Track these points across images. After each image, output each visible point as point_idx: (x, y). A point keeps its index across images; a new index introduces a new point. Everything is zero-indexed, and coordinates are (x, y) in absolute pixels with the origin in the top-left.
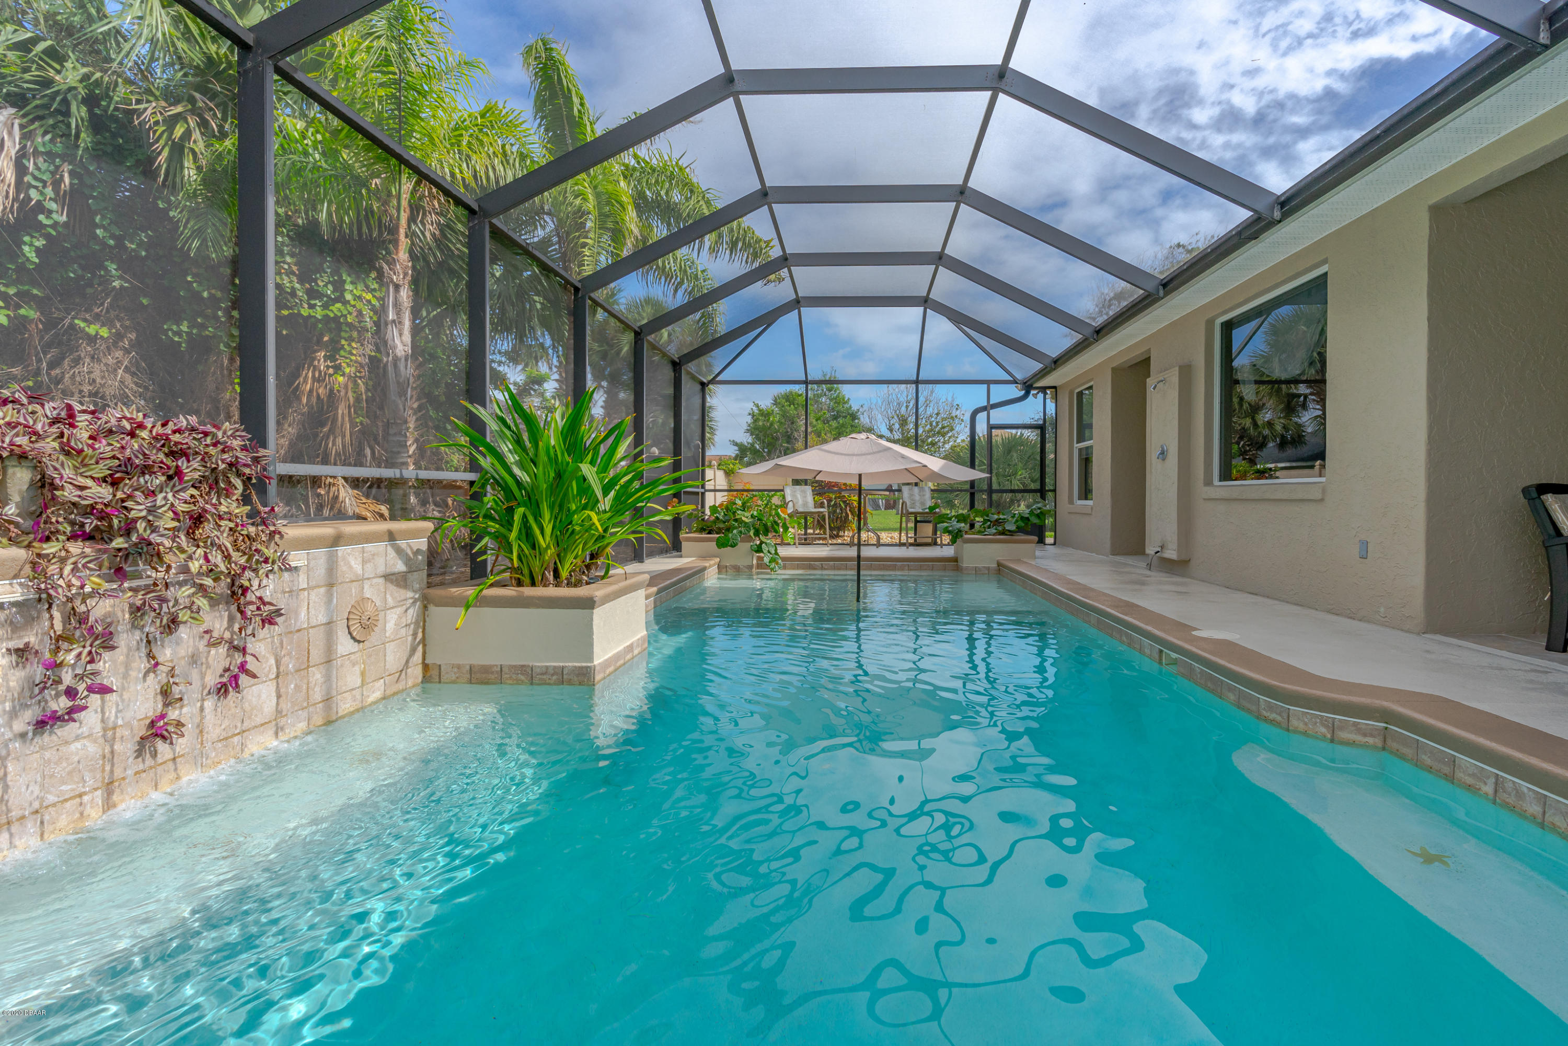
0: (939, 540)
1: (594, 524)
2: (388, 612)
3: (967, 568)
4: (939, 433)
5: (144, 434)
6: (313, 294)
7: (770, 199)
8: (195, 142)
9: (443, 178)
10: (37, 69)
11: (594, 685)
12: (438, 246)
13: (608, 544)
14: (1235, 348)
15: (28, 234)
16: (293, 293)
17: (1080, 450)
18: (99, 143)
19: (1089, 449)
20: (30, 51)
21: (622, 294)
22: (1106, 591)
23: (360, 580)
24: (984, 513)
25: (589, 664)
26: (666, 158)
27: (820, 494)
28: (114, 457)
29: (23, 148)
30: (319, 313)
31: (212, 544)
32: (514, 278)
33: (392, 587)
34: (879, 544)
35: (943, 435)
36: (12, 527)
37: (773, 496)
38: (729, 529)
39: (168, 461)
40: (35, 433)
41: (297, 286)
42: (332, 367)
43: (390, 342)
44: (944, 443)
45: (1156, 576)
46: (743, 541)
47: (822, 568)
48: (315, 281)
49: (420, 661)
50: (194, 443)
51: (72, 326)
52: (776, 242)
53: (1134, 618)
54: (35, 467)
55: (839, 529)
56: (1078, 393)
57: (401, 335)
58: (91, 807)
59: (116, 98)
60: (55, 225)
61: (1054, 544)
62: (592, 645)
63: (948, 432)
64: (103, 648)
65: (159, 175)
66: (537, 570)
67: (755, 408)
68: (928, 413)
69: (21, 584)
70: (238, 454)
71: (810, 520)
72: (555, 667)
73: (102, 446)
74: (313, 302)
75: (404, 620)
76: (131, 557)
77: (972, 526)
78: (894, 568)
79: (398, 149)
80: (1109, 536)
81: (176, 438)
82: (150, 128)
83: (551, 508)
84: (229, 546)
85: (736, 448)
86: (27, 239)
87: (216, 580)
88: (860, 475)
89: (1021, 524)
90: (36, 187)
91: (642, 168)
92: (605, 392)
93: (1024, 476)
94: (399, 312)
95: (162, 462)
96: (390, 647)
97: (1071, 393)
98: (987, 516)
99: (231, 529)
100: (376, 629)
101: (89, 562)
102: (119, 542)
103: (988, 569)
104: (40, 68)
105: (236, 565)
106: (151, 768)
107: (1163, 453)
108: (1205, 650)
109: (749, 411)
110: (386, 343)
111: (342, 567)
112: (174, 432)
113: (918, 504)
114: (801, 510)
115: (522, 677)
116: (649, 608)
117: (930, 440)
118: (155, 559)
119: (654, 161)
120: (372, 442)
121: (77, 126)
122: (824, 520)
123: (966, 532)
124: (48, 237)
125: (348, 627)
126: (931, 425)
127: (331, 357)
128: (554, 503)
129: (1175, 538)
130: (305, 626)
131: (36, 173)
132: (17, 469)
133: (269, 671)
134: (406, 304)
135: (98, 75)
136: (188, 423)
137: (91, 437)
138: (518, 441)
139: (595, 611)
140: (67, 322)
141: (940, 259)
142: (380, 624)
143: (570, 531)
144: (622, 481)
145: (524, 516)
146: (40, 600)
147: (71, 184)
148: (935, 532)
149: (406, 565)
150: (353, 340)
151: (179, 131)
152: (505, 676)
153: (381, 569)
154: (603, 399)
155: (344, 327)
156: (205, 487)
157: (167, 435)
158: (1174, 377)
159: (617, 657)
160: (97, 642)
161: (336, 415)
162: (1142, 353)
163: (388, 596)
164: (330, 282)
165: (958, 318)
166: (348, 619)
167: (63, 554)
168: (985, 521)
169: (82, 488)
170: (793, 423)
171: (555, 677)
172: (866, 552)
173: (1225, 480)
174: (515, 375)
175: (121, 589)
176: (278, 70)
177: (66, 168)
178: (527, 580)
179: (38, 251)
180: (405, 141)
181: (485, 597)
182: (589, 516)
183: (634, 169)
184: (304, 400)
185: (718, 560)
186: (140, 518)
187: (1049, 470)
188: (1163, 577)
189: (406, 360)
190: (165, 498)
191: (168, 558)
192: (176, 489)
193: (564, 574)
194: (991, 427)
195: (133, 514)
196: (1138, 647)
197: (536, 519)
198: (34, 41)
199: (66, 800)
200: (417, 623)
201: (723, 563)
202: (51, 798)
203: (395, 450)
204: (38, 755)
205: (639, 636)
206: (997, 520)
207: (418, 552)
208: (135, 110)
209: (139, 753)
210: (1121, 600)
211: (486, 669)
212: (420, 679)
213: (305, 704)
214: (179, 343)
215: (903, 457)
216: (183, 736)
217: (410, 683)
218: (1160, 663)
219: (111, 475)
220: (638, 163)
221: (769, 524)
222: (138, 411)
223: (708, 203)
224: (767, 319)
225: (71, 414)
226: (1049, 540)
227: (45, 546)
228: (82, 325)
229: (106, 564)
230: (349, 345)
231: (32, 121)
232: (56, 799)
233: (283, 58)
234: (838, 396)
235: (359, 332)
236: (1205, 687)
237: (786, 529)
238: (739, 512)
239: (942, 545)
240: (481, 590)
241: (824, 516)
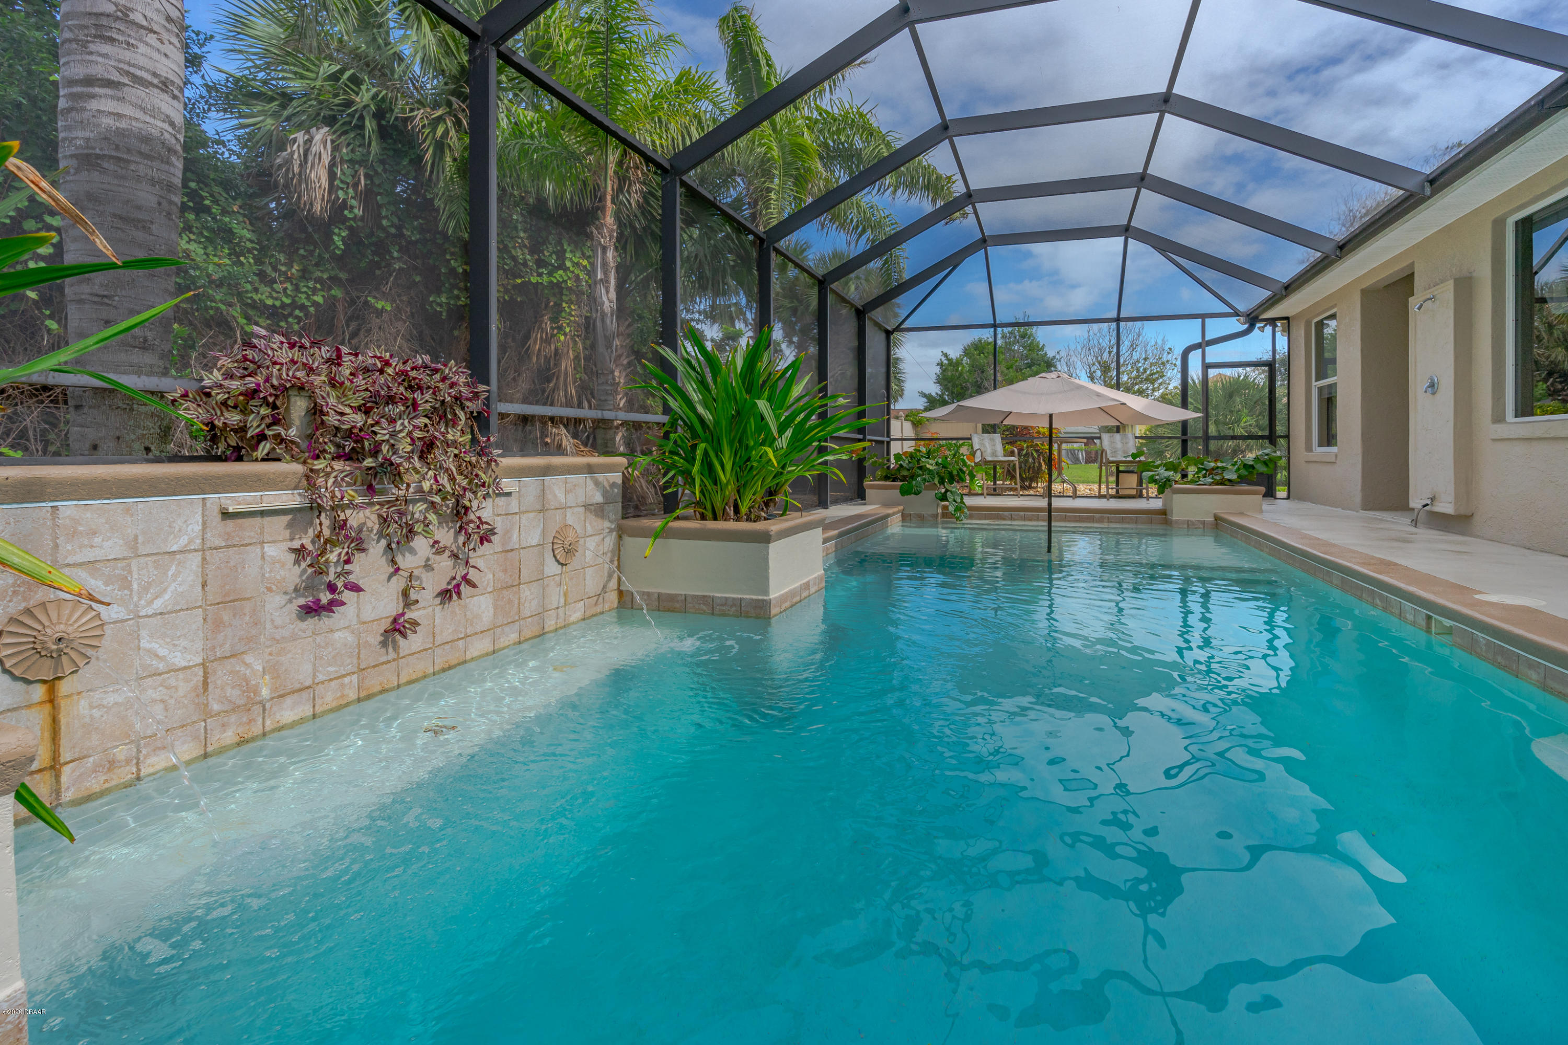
0: (1144, 491)
1: (770, 460)
2: (588, 539)
3: (1177, 521)
4: (1147, 379)
5: (390, 371)
6: (540, 263)
7: (951, 131)
8: (451, 138)
9: (646, 145)
10: (344, 94)
11: (769, 618)
12: (643, 213)
13: (786, 481)
14: (1536, 261)
15: (337, 227)
16: (525, 264)
17: (1321, 389)
18: (385, 149)
19: (1333, 387)
20: (339, 79)
21: (813, 250)
22: (1351, 547)
23: (563, 508)
24: (1197, 462)
25: (765, 598)
26: (847, 106)
27: (1011, 443)
28: (367, 390)
29: (334, 158)
30: (545, 279)
31: (440, 467)
32: (709, 239)
33: (591, 517)
34: (1075, 496)
35: (1153, 382)
36: (294, 447)
37: (961, 446)
38: (913, 477)
39: (409, 395)
40: (311, 369)
41: (528, 257)
42: (556, 328)
43: (598, 300)
44: (1154, 390)
45: (1424, 533)
46: (927, 488)
47: (1012, 519)
48: (542, 252)
49: (616, 587)
50: (426, 379)
51: (366, 303)
52: (959, 176)
53: (1391, 577)
54: (310, 397)
55: (1032, 480)
56: (1317, 323)
57: (607, 292)
58: (350, 688)
59: (396, 110)
60: (354, 219)
61: (1288, 498)
62: (767, 579)
63: (1158, 379)
64: (357, 550)
65: (426, 171)
66: (719, 505)
67: (943, 359)
68: (1135, 358)
69: (300, 494)
70: (461, 389)
71: (999, 470)
72: (734, 599)
73: (360, 381)
74: (540, 270)
75: (601, 547)
76: (378, 476)
77: (1184, 476)
78: (1092, 520)
79: (606, 122)
80: (1359, 487)
81: (413, 374)
82: (420, 131)
83: (731, 443)
84: (454, 469)
85: (925, 400)
86: (336, 231)
87: (444, 499)
88: (1051, 416)
89: (1244, 472)
90: (342, 189)
91: (824, 119)
92: (796, 347)
93: (1249, 422)
94: (606, 272)
95: (402, 394)
96: (589, 571)
97: (1308, 324)
98: (1202, 464)
99: (456, 456)
100: (577, 554)
101: (346, 476)
102: (369, 462)
103: (1203, 523)
104: (345, 93)
105: (459, 486)
106: (394, 660)
107: (1432, 385)
108: (1494, 617)
109: (938, 361)
110: (595, 300)
111: (549, 496)
112: (412, 369)
113: (1120, 453)
114: (989, 458)
115: (704, 608)
116: (830, 551)
117: (1136, 387)
118: (397, 478)
119: (836, 111)
120: (590, 396)
121: (369, 137)
122: (1014, 470)
123: (1176, 482)
124: (350, 228)
125: (553, 551)
126: (1138, 371)
127: (554, 320)
128: (734, 439)
129: (1451, 488)
130: (517, 546)
131: (343, 177)
132: (298, 398)
133: (488, 584)
134: (612, 264)
135: (384, 92)
136: (423, 362)
137: (351, 374)
138: (702, 383)
139: (771, 545)
140: (362, 299)
141: (1142, 180)
142: (580, 549)
143: (749, 467)
144: (798, 419)
145: (706, 453)
146: (311, 508)
147: (366, 185)
148: (1140, 482)
149: (604, 496)
150: (572, 303)
151: (440, 130)
152: (689, 605)
153: (581, 500)
154: (794, 354)
155: (565, 292)
156: (436, 418)
157: (407, 371)
158: (1447, 292)
159: (792, 593)
160: (353, 545)
161: (559, 371)
162: (1402, 270)
163: (587, 525)
164: (554, 252)
165: (1164, 246)
166: (553, 543)
167: (329, 469)
168: (1200, 470)
169: (342, 414)
170: (983, 372)
171: (734, 609)
172: (1057, 503)
173: (1523, 415)
174: (712, 332)
175: (371, 504)
176: (501, 55)
177: (362, 172)
178: (709, 514)
179: (343, 239)
180: (611, 114)
181: (671, 528)
182: (765, 451)
183: (816, 121)
184: (534, 359)
185: (901, 508)
186: (383, 441)
187: (1280, 416)
188: (1433, 534)
189: (612, 315)
190: (402, 424)
191: (406, 478)
192: (411, 416)
193: (744, 509)
194: (1206, 367)
195: (379, 437)
196: (1397, 611)
197: (717, 456)
198: (342, 71)
199: (331, 680)
200: (613, 551)
201: (906, 512)
202: (321, 677)
203: (603, 398)
204: (311, 639)
205: (816, 575)
206: (1213, 469)
207: (613, 485)
208: (410, 117)
209: (384, 644)
210: (1373, 558)
211: (672, 598)
212: (616, 606)
213: (517, 618)
214: (441, 312)
215: (1098, 395)
216: (416, 632)
217: (607, 607)
218: (1428, 630)
219: (364, 405)
220: (820, 114)
221: (955, 472)
222: (386, 351)
223: (888, 145)
224: (952, 262)
225: (339, 356)
226: (1281, 492)
227: (316, 462)
228: (373, 301)
229: (359, 479)
230: (569, 307)
231: (340, 136)
232: (325, 678)
233: (504, 42)
234: (1032, 343)
235: (577, 295)
236: (1494, 663)
237: (972, 477)
238: (923, 460)
239: (1148, 498)
240: (667, 523)
241: (1015, 465)
